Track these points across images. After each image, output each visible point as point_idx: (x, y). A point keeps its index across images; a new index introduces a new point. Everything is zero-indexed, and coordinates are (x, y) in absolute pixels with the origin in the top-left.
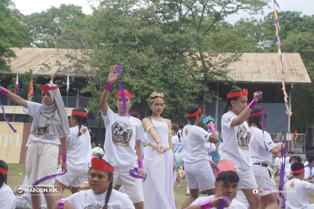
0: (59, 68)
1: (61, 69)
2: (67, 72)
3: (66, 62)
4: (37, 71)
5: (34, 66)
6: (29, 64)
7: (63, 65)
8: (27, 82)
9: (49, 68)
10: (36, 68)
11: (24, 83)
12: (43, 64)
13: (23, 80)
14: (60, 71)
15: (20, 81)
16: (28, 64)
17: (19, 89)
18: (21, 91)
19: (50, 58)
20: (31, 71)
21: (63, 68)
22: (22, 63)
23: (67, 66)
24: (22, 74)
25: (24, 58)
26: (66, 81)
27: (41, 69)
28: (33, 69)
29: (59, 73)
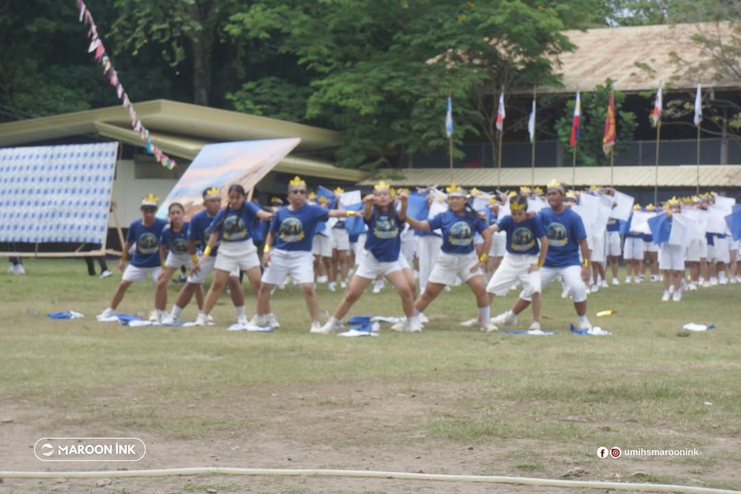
0: (677, 71)
1: (681, 73)
2: (696, 79)
3: (692, 56)
4: (624, 82)
5: (616, 72)
6: (605, 68)
7: (687, 63)
8: (601, 110)
9: (652, 74)
10: (621, 75)
11: (593, 112)
12: (637, 64)
13: (591, 106)
14: (678, 78)
15: (584, 109)
16: (601, 66)
17: (583, 127)
18: (587, 131)
19: (652, 48)
20: (609, 82)
21: (686, 68)
22: (588, 66)
23: (696, 65)
24: (590, 93)
25: (592, 55)
26: (693, 102)
27: (633, 77)
28: (613, 79)
29: (675, 82)
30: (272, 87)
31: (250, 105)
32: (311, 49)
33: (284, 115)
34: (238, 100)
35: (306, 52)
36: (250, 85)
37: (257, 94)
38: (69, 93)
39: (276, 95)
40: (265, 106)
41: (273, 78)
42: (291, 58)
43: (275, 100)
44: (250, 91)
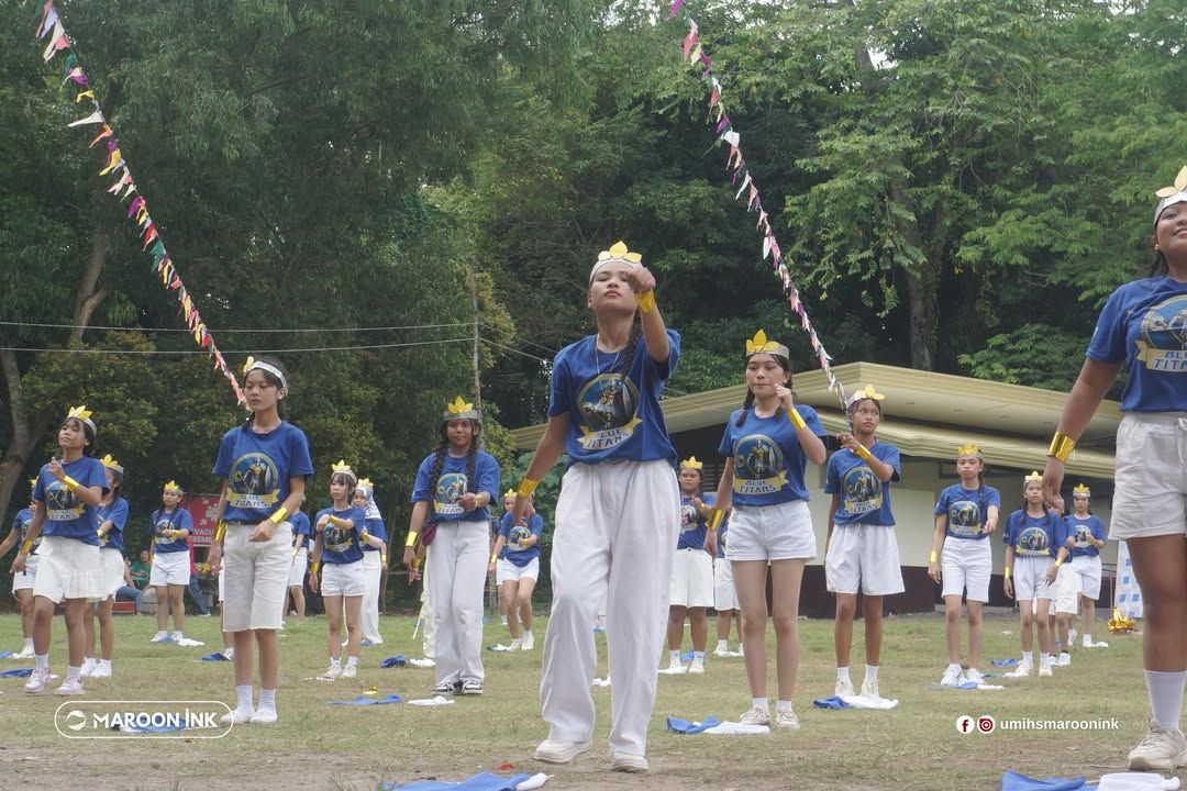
30: (1037, 341)
31: (999, 368)
32: (1100, 275)
33: (1057, 382)
34: (980, 363)
35: (1093, 280)
36: (999, 339)
37: (1012, 352)
38: (719, 361)
39: (1044, 352)
40: (1025, 370)
41: (1039, 327)
42: (1068, 292)
43: (1041, 360)
44: (1000, 347)
